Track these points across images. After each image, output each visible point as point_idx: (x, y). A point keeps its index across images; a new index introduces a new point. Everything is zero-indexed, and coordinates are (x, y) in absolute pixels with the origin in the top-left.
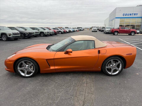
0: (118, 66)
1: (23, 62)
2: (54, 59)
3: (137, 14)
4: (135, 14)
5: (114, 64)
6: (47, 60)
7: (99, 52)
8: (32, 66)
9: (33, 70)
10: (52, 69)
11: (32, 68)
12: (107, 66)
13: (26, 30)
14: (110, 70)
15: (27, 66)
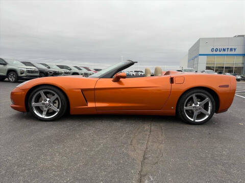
0: (206, 107)
1: (42, 92)
2: (95, 89)
3: (235, 50)
4: (231, 50)
5: (199, 103)
6: (83, 90)
7: (172, 80)
8: (57, 102)
9: (58, 108)
10: (90, 107)
11: (56, 105)
12: (186, 106)
13: (49, 68)
14: (191, 113)
15: (48, 99)
